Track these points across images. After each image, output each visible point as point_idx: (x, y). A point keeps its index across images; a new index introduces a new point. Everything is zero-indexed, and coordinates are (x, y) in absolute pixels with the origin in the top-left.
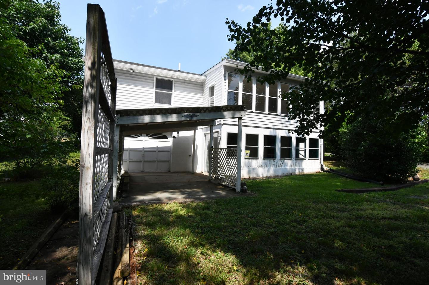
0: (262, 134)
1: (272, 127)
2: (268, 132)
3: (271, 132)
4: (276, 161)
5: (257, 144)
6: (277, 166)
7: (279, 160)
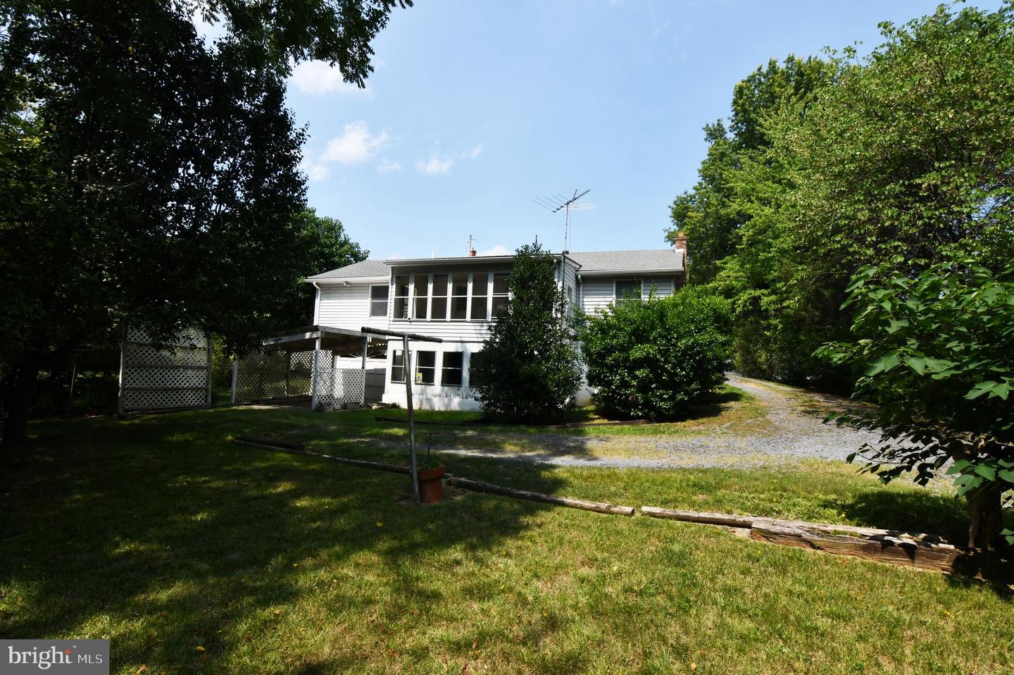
0: (439, 350)
1: (459, 339)
2: (452, 348)
3: (457, 347)
4: (462, 389)
5: (432, 364)
6: (464, 397)
7: (468, 389)
